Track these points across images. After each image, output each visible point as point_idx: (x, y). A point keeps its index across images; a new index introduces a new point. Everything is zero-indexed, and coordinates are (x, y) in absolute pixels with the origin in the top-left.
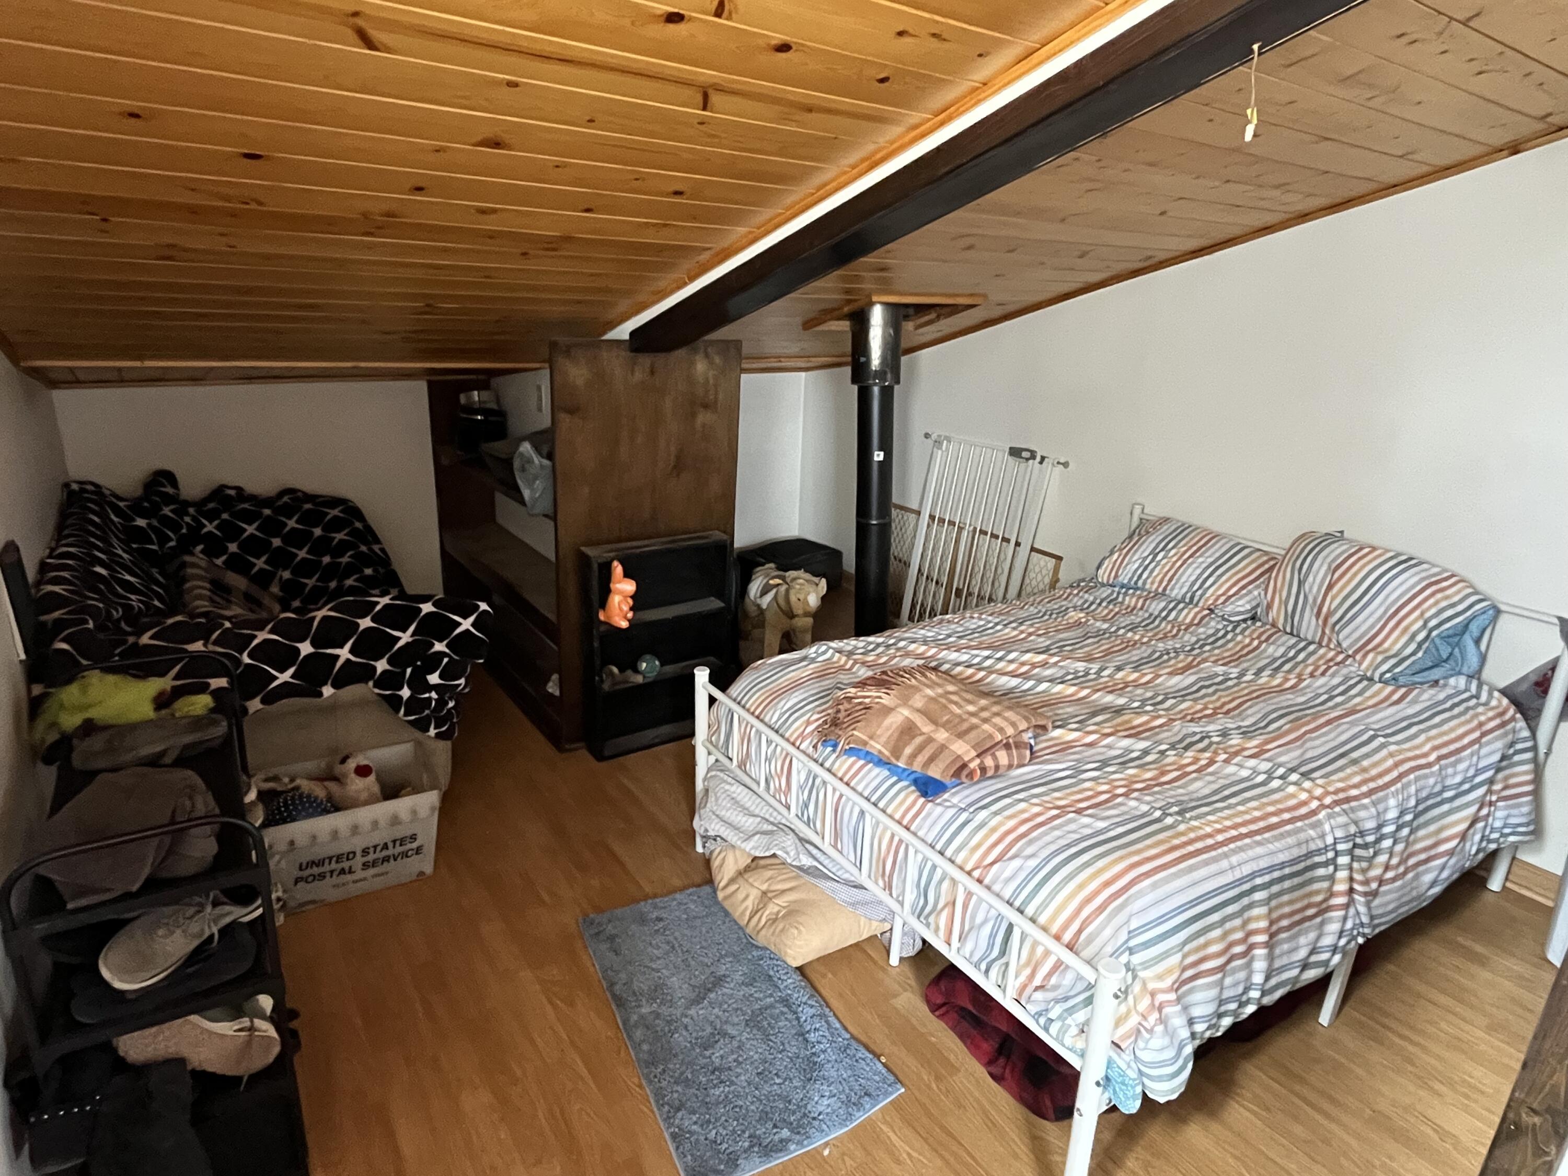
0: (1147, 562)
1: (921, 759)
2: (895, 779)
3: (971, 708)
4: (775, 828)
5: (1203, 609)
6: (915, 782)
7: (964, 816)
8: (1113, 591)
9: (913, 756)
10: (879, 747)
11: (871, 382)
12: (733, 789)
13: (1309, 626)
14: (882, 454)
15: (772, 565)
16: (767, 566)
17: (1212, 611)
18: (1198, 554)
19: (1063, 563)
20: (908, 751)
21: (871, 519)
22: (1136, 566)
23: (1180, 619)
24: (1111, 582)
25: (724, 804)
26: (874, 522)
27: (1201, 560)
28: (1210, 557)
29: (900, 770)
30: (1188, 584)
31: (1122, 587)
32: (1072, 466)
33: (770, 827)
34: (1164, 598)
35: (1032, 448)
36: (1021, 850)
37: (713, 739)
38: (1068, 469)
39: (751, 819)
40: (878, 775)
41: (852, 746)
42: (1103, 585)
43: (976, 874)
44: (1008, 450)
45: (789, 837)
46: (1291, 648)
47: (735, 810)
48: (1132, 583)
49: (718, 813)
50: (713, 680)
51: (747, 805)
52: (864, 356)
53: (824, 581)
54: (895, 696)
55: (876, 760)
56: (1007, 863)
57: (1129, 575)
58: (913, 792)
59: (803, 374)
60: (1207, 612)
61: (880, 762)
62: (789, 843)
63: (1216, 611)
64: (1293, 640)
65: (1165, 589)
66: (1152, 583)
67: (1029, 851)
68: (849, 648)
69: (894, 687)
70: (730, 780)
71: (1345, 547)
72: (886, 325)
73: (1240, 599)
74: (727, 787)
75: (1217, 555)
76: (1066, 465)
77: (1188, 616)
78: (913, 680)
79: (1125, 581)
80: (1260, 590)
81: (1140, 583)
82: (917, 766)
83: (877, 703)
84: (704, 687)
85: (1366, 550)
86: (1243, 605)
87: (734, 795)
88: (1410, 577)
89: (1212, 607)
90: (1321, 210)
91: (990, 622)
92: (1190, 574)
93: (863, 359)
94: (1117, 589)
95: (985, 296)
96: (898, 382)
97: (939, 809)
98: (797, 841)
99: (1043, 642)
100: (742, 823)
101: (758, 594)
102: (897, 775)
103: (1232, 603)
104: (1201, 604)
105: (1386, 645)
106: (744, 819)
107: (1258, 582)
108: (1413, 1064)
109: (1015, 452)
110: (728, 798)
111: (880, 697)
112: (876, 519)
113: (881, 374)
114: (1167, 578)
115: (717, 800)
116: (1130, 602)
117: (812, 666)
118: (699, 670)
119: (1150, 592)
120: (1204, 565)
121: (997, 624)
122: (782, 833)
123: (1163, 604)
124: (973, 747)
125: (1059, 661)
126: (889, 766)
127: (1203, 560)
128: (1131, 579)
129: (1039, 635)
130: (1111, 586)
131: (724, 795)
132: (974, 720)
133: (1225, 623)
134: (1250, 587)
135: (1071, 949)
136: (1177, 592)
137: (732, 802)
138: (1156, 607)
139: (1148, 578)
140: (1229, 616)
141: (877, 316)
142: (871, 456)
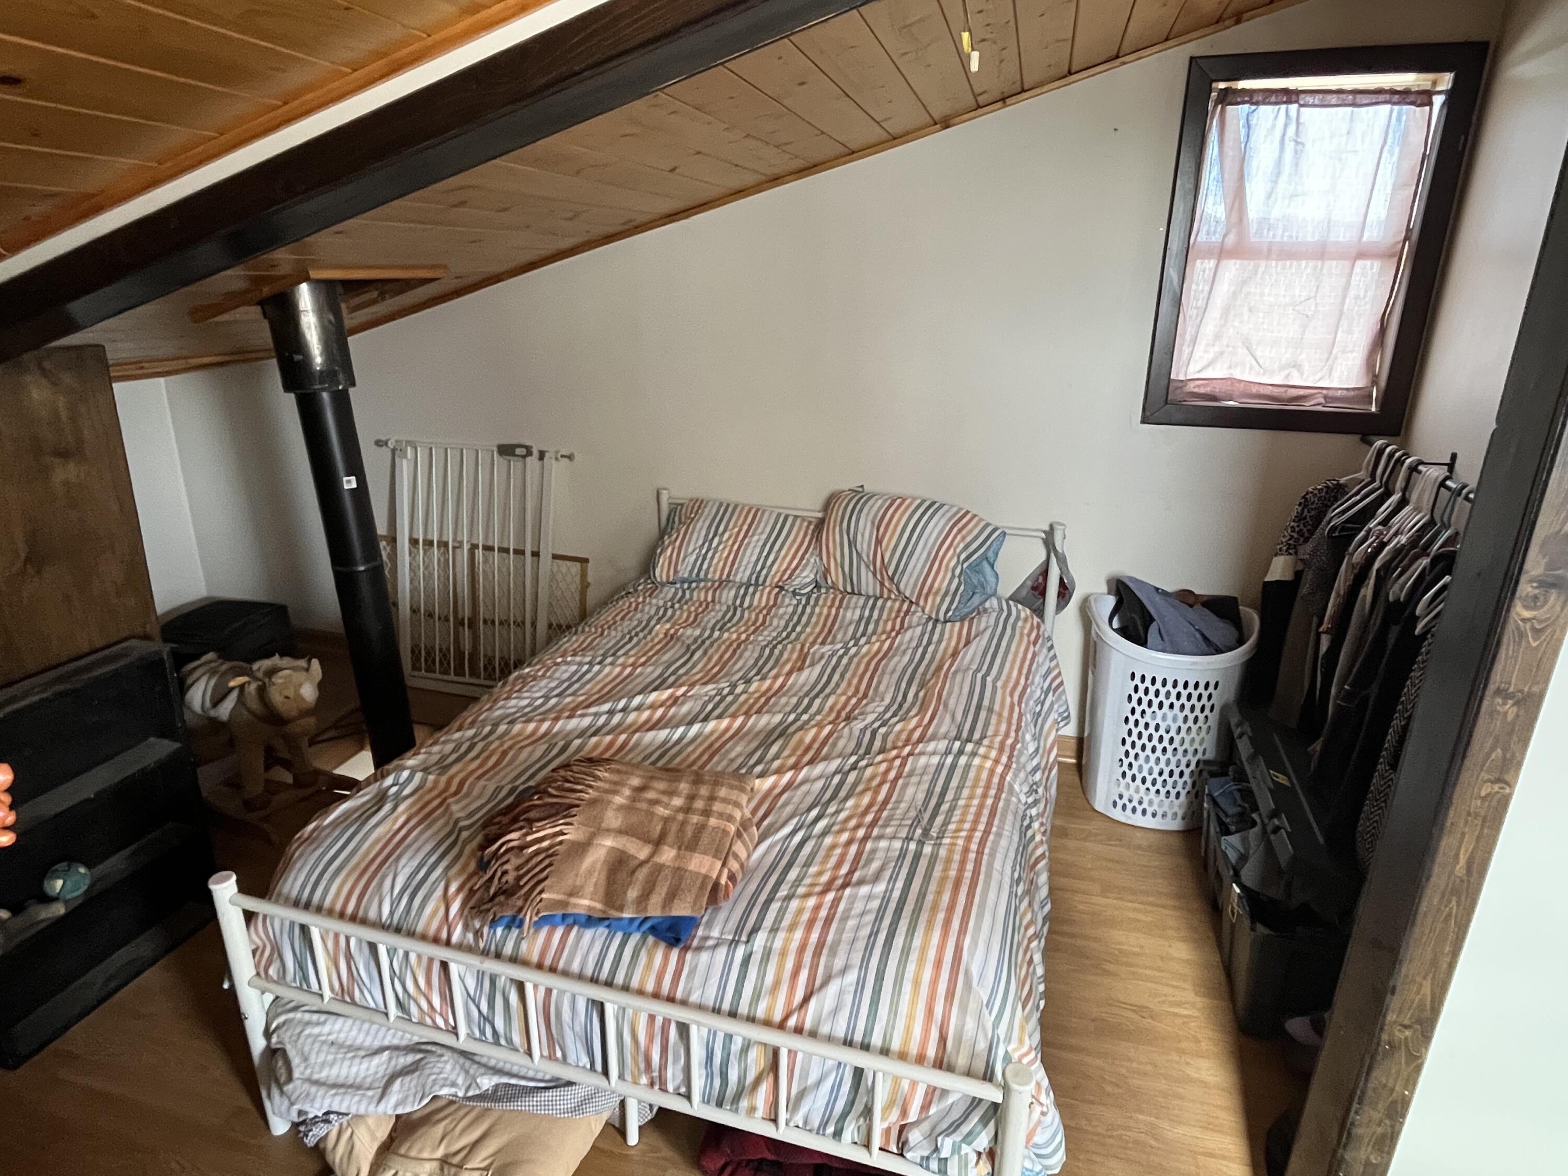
0: (704, 551)
1: (656, 899)
2: (619, 936)
3: (678, 802)
4: (419, 1056)
5: (772, 589)
6: (653, 930)
7: (740, 951)
8: (677, 589)
9: (644, 897)
10: (586, 902)
11: (316, 387)
12: (326, 1029)
13: (868, 583)
14: (353, 478)
15: (211, 656)
16: (205, 658)
17: (782, 588)
18: (750, 534)
19: (590, 564)
20: (633, 894)
21: (356, 565)
22: (694, 556)
23: (755, 603)
24: (671, 579)
25: (320, 1060)
26: (362, 568)
27: (756, 538)
28: (762, 533)
29: (626, 922)
30: (751, 565)
31: (683, 582)
32: (578, 457)
33: (410, 1058)
34: (730, 584)
35: (528, 443)
36: (829, 968)
37: (271, 971)
38: (575, 461)
39: (376, 1060)
40: (593, 941)
41: (541, 915)
42: (663, 585)
43: (792, 1022)
44: (495, 449)
45: (445, 1058)
46: (864, 607)
47: (343, 1059)
48: (694, 575)
49: (316, 1077)
50: (245, 888)
51: (359, 1041)
52: (298, 352)
53: (315, 663)
54: (580, 823)
55: (583, 920)
56: (824, 991)
57: (689, 568)
58: (656, 945)
59: (162, 380)
60: (777, 589)
61: (590, 921)
62: (449, 1067)
63: (786, 587)
64: (862, 600)
65: (729, 575)
66: (715, 572)
67: (839, 963)
68: (436, 758)
69: (574, 811)
70: (315, 1017)
71: (880, 502)
72: (320, 312)
73: (802, 571)
74: (316, 1030)
75: (768, 529)
76: (570, 457)
77: (761, 598)
78: (590, 791)
79: (686, 575)
80: (814, 557)
81: (702, 575)
82: (655, 910)
83: (561, 843)
84: (232, 902)
85: (899, 501)
86: (807, 576)
87: (332, 1038)
88: (941, 518)
89: (780, 584)
90: (791, 174)
91: (581, 664)
92: (750, 555)
93: (297, 358)
94: (678, 586)
95: (445, 267)
96: (353, 384)
97: (704, 956)
98: (462, 1060)
99: (651, 672)
100: (362, 1074)
101: (208, 704)
102: (621, 929)
103: (798, 576)
104: (767, 583)
105: (936, 585)
106: (364, 1066)
107: (811, 550)
108: (1087, 958)
109: (506, 450)
110: (325, 1048)
111: (562, 833)
112: (363, 565)
113: (329, 375)
114: (729, 564)
115: (306, 1059)
116: (699, 597)
117: (401, 808)
118: (217, 883)
119: (714, 582)
120: (761, 543)
121: (591, 664)
122: (433, 1059)
123: (733, 592)
124: (715, 856)
125: (687, 691)
126: (607, 923)
127: (757, 540)
128: (691, 571)
129: (643, 664)
130: (671, 583)
131: (317, 1045)
132: (695, 819)
133: (798, 597)
134: (807, 556)
135: (940, 1068)
136: (742, 575)
137: (333, 1049)
138: (728, 595)
139: (708, 568)
140: (800, 589)
141: (305, 296)
142: (336, 484)
